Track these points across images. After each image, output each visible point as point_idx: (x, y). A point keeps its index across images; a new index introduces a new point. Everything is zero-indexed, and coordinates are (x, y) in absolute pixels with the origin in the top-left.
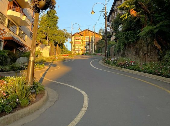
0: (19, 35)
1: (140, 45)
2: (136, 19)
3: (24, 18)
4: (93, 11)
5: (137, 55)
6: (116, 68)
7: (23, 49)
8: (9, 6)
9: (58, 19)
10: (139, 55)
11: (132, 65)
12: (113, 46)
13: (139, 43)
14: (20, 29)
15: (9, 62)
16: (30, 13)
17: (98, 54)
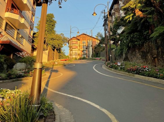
0: (17, 39)
1: (147, 48)
2: (143, 20)
3: (22, 21)
4: (94, 13)
5: (143, 59)
6: (126, 74)
7: (21, 54)
8: (7, 8)
9: (56, 23)
10: (146, 59)
11: (146, 71)
12: (114, 50)
13: (146, 46)
14: (18, 32)
15: (6, 68)
16: (29, 17)
17: (96, 58)
